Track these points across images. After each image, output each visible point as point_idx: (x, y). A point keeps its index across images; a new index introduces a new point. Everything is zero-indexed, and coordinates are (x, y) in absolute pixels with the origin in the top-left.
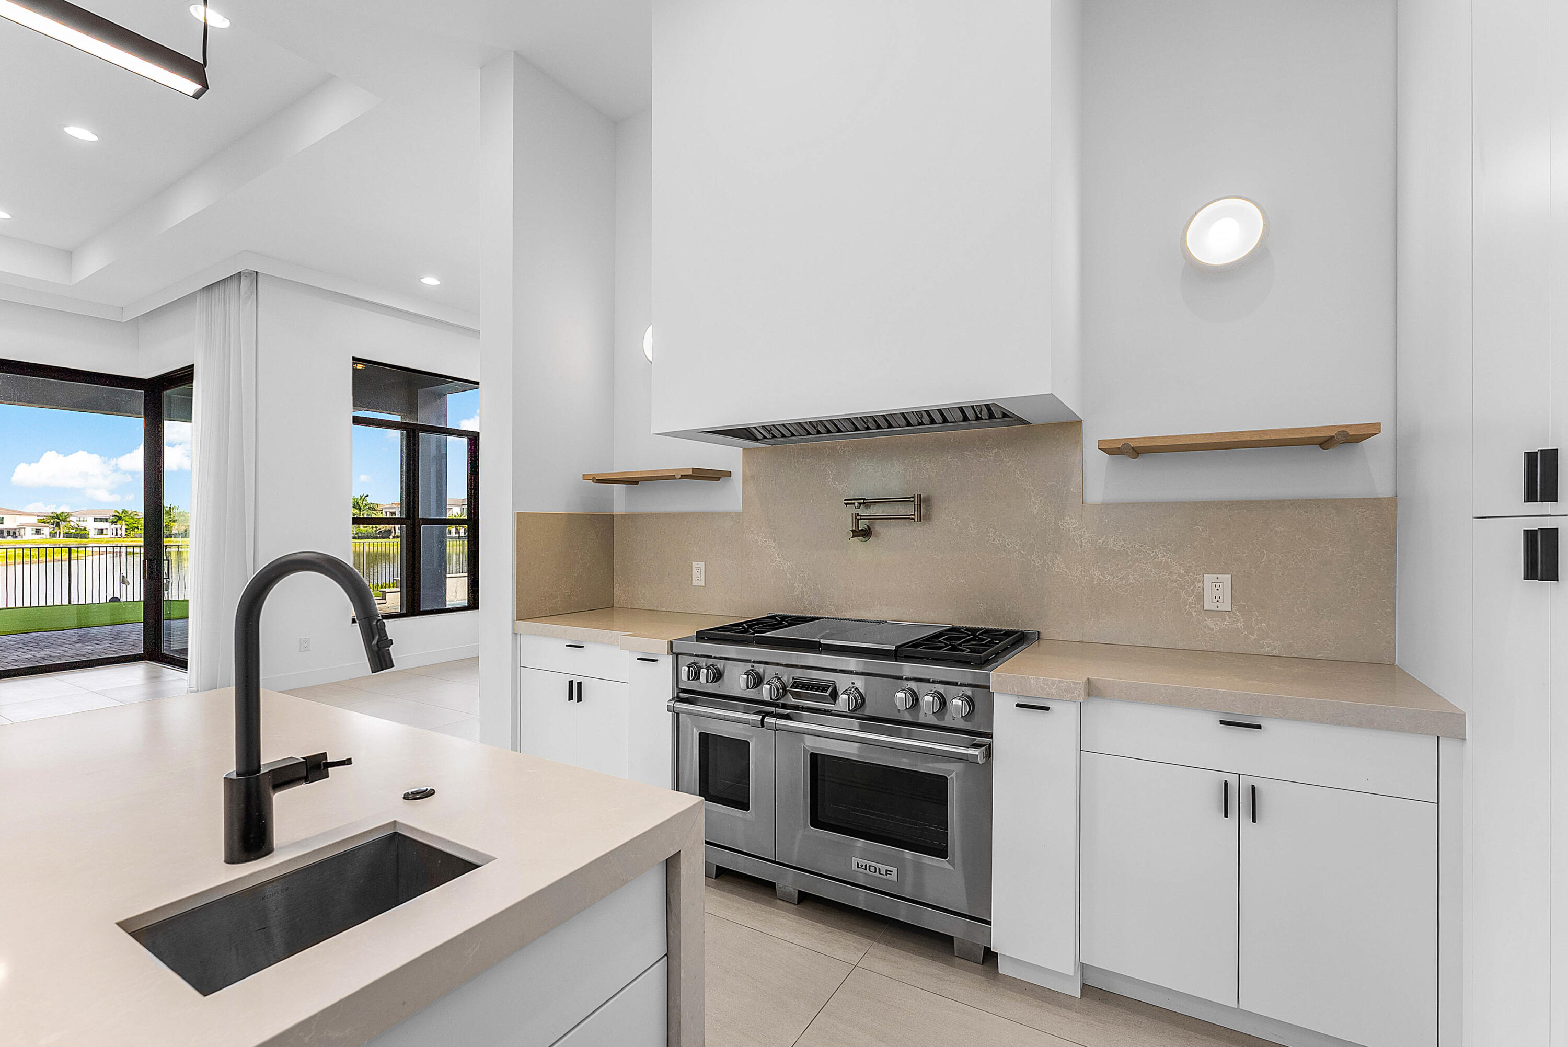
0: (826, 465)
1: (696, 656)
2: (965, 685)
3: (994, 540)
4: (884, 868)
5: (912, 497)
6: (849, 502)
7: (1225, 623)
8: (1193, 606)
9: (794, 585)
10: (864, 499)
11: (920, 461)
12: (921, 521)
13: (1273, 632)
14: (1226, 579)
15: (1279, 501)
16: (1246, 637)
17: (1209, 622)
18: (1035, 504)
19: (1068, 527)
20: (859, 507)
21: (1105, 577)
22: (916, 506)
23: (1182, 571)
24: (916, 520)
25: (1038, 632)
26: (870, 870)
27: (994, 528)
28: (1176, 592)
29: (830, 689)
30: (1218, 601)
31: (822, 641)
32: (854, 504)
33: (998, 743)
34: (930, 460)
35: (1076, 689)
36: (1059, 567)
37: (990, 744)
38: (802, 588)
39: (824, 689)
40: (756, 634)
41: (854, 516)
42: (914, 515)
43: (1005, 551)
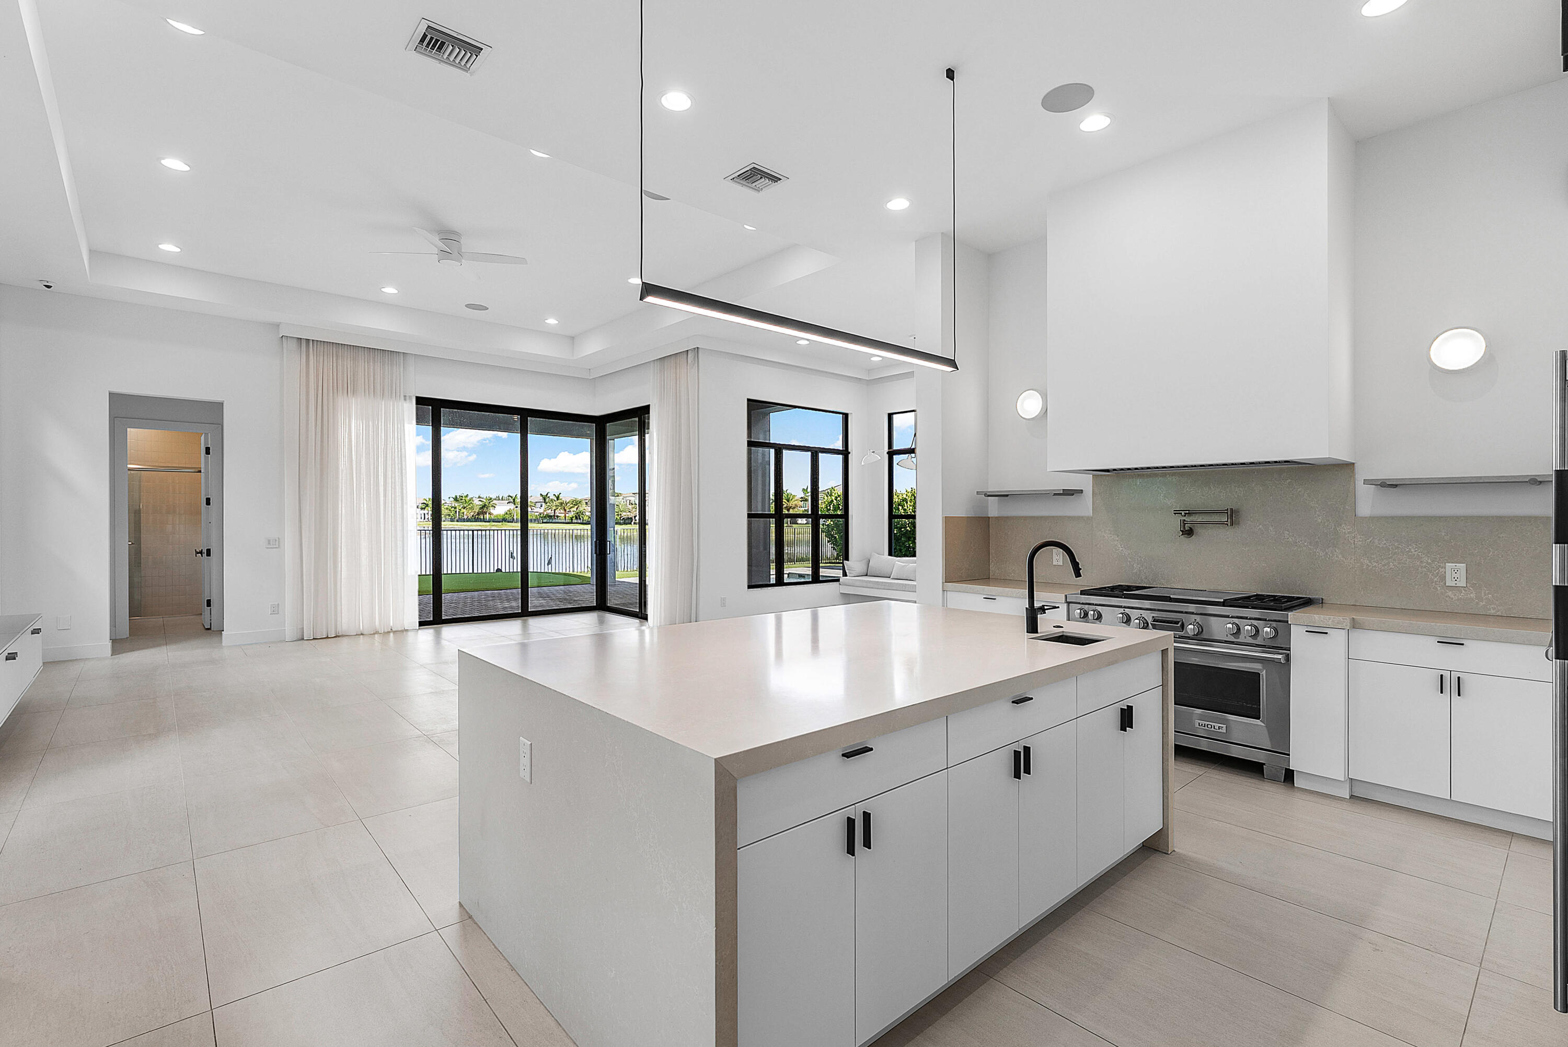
0: (1158, 487)
1: (1083, 604)
2: (1271, 621)
3: (1288, 539)
4: (1217, 725)
5: (1226, 510)
6: (1177, 512)
7: (1462, 594)
8: (1437, 583)
9: (1133, 566)
10: (1189, 511)
11: (1231, 486)
12: (1232, 525)
13: (1497, 601)
14: (1463, 566)
15: (1501, 517)
16: (1477, 603)
17: (1450, 593)
18: (1319, 516)
19: (1344, 531)
20: (1185, 516)
21: (1372, 564)
22: (1229, 516)
23: (1429, 561)
24: (1229, 525)
25: (1322, 599)
26: (1207, 727)
27: (1288, 531)
28: (1425, 574)
29: (1180, 623)
30: (1456, 580)
31: (1171, 596)
32: (1181, 513)
33: (1293, 653)
34: (1239, 486)
35: (1344, 622)
36: (1337, 557)
37: (1288, 654)
38: (1140, 568)
39: (1177, 623)
40: (1124, 592)
41: (1182, 522)
42: (1227, 521)
43: (1296, 546)
